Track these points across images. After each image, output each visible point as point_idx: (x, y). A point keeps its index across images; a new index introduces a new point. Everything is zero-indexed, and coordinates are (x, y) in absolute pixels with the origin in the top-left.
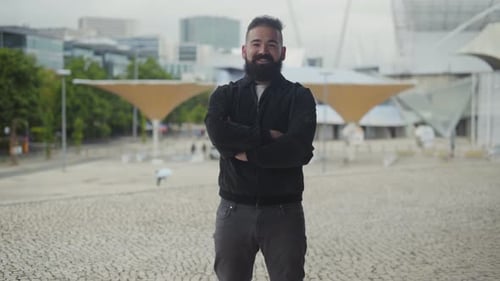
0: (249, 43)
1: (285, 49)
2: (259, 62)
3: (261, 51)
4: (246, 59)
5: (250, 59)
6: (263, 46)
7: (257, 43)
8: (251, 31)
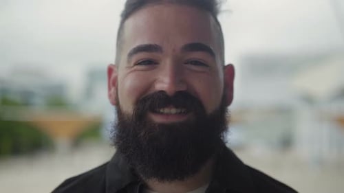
0: (125, 57)
1: (230, 70)
2: (157, 119)
3: (164, 82)
4: (116, 103)
5: (128, 107)
6: (167, 65)
7: (147, 57)
8: (130, 22)
